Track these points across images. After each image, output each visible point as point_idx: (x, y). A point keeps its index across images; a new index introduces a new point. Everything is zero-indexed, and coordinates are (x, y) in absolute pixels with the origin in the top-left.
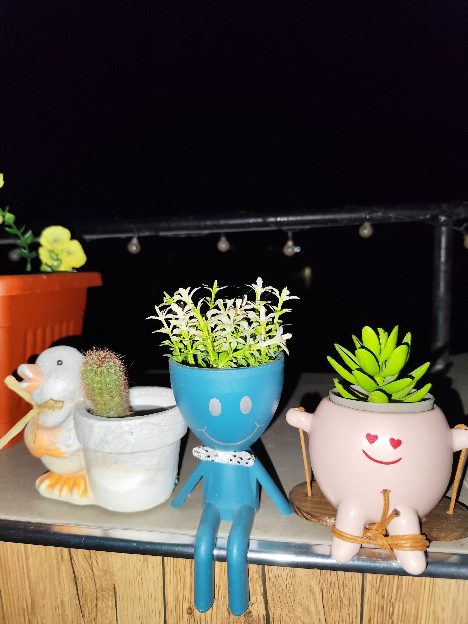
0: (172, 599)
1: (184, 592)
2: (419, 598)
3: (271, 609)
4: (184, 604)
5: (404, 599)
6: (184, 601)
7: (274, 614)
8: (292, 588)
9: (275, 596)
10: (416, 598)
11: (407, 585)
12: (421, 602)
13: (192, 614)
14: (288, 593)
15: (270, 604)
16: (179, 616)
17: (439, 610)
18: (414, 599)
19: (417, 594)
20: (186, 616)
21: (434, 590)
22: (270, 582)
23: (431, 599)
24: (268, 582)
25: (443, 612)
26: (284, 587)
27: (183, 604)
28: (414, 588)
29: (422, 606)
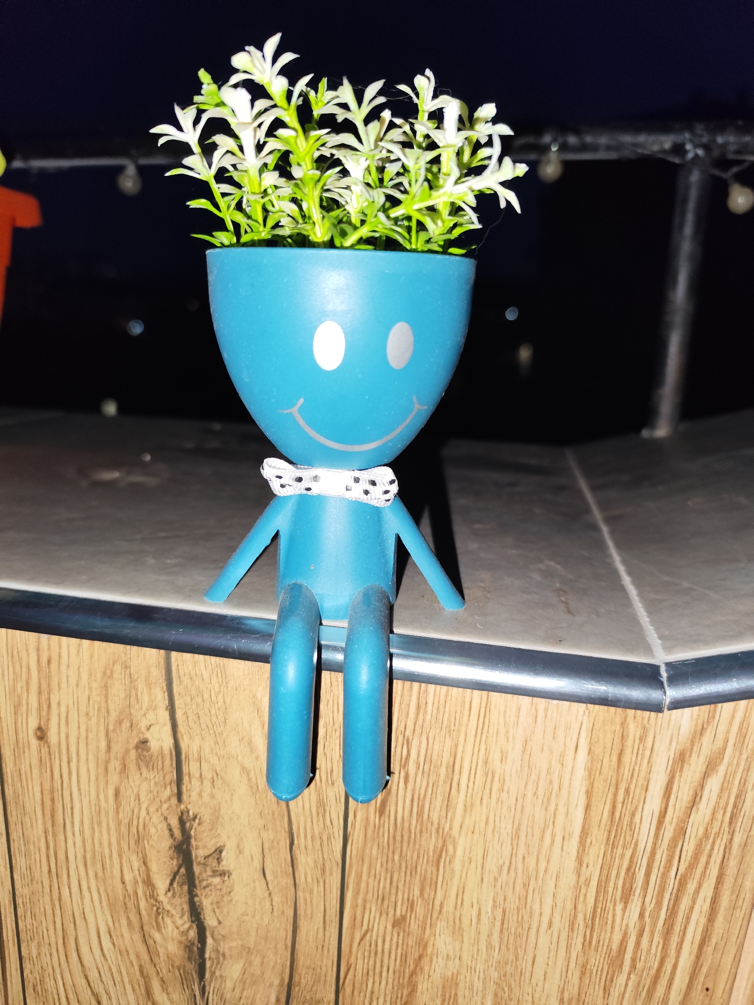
0: (8, 709)
1: (28, 696)
2: (459, 731)
3: (184, 737)
4: (29, 719)
5: (429, 732)
6: (29, 714)
7: (189, 747)
8: (220, 697)
9: (190, 714)
10: (452, 731)
11: (436, 705)
12: (462, 740)
13: (45, 739)
14: (213, 707)
15: (182, 728)
16: (21, 741)
17: (495, 756)
18: (450, 731)
19: (455, 724)
20: (34, 742)
21: (487, 718)
22: (180, 684)
23: (482, 733)
24: (177, 685)
25: (504, 762)
26: (206, 696)
27: (27, 718)
28: (450, 711)
29: (464, 747)
